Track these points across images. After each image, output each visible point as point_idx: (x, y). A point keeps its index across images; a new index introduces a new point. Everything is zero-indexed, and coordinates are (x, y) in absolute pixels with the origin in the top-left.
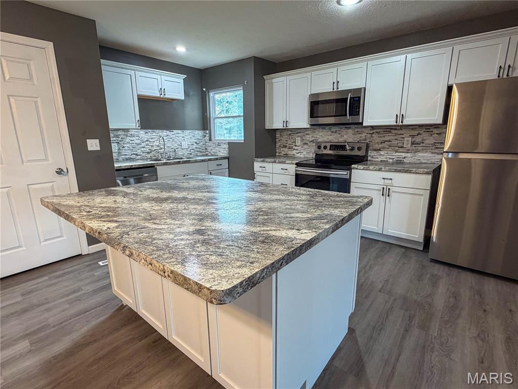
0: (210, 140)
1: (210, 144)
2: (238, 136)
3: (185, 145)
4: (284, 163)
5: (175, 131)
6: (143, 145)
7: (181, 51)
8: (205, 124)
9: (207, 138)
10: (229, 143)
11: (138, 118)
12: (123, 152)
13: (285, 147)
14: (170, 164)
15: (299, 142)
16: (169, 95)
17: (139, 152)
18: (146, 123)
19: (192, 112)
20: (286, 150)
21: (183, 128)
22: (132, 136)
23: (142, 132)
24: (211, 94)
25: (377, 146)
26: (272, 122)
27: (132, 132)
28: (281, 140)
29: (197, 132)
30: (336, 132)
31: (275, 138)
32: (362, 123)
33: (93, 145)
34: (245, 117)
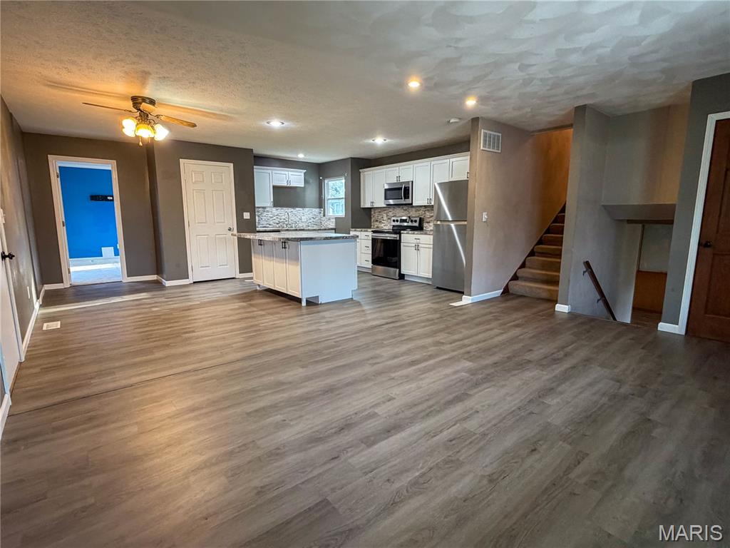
0: (324, 216)
1: (323, 219)
2: (342, 214)
3: (304, 219)
4: (367, 231)
5: (297, 209)
6: (274, 218)
7: (301, 157)
8: (321, 204)
9: (322, 215)
10: (336, 218)
11: (272, 200)
12: (262, 222)
13: (377, 221)
14: (291, 230)
15: (385, 218)
16: (293, 184)
17: (271, 223)
18: (277, 204)
19: (311, 195)
20: (377, 223)
21: (303, 206)
22: (268, 211)
23: (274, 209)
24: (326, 181)
25: (428, 220)
26: (364, 202)
27: (268, 209)
28: (375, 215)
29: (314, 210)
30: (406, 210)
31: (371, 214)
32: (412, 204)
33: (247, 216)
34: (346, 199)
